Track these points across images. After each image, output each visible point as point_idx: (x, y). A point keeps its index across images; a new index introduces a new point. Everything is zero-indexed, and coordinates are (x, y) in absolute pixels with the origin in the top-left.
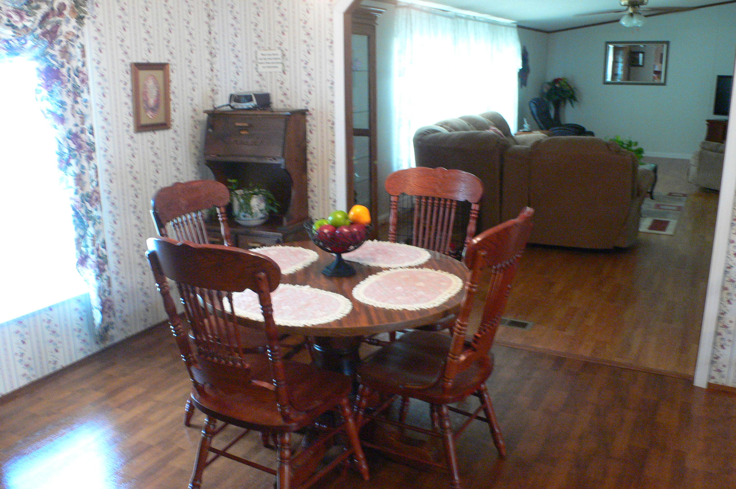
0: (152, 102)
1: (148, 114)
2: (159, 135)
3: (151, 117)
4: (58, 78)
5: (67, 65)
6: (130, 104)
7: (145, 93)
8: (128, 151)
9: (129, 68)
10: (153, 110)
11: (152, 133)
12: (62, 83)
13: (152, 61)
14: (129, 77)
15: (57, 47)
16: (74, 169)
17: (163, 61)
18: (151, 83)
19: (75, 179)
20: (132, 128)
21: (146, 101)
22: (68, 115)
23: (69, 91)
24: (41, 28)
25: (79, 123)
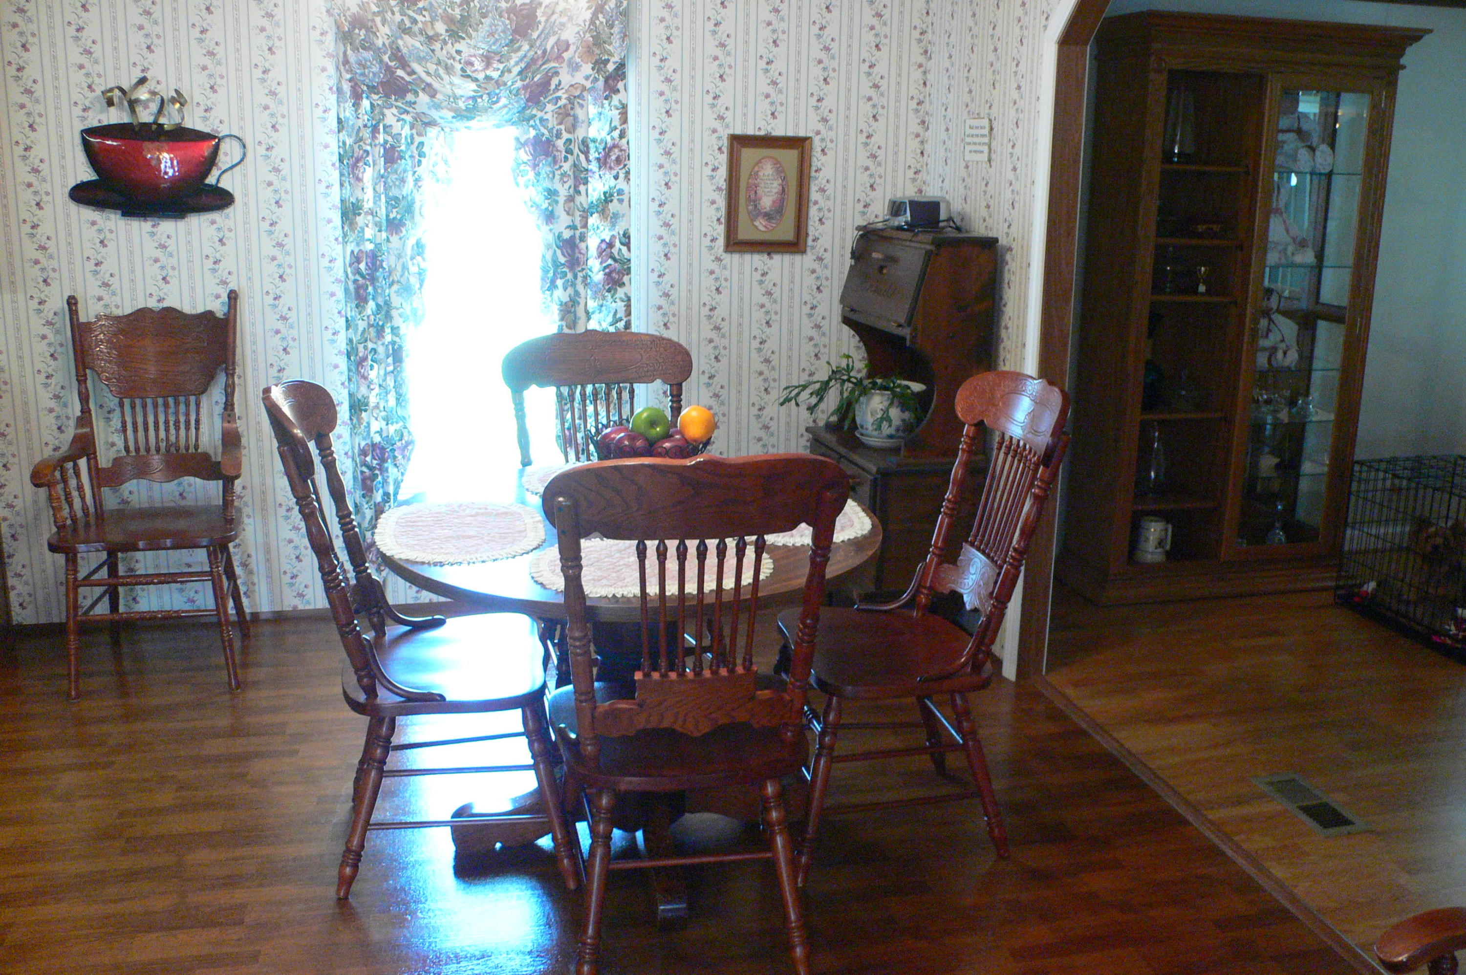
0: (767, 203)
1: (757, 223)
2: (779, 263)
3: (763, 229)
4: (547, 154)
5: (566, 136)
6: (722, 203)
7: (753, 188)
8: (709, 282)
9: (725, 143)
10: (768, 216)
11: (766, 256)
12: (555, 161)
13: (779, 132)
14: (724, 158)
15: (550, 107)
16: (561, 294)
17: (802, 133)
18: (768, 170)
19: (561, 311)
20: (721, 242)
21: (754, 201)
22: (560, 210)
23: (564, 175)
24: (521, 80)
25: (578, 223)
